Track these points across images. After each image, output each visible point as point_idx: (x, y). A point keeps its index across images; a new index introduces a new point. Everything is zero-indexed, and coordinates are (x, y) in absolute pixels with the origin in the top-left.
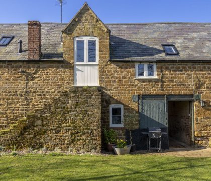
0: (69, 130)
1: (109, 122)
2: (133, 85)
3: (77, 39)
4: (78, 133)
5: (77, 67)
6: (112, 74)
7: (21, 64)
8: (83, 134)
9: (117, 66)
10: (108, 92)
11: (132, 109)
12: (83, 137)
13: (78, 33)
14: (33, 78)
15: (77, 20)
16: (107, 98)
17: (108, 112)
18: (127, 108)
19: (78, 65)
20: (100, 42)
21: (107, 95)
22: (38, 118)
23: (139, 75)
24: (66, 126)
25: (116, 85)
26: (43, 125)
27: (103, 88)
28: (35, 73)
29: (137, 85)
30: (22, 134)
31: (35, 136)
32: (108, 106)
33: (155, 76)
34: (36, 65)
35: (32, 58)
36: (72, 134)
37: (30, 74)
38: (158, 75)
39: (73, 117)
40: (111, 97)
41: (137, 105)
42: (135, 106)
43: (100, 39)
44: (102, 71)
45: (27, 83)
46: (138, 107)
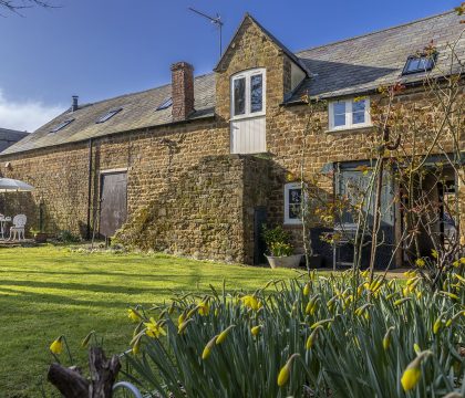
0: (200, 223)
1: (282, 215)
2: (324, 145)
3: (234, 78)
4: (211, 228)
5: (234, 124)
6: (287, 129)
7: (164, 130)
8: (219, 231)
9: (296, 112)
10: (281, 162)
11: (322, 190)
12: (218, 235)
13: (237, 68)
14: (178, 150)
15: (233, 46)
16: (278, 172)
17: (282, 197)
18: (313, 189)
19: (236, 121)
20: (268, 76)
21: (278, 166)
22: (162, 205)
23: (336, 124)
24: (195, 218)
25: (293, 147)
26: (167, 216)
27: (272, 155)
28: (180, 142)
29: (331, 144)
30: (144, 228)
31: (159, 233)
32: (281, 187)
33: (368, 123)
34: (182, 129)
35: (176, 120)
36: (203, 230)
37: (174, 143)
38: (373, 119)
39: (204, 202)
40: (285, 171)
41: (331, 182)
42: (326, 185)
43: (268, 71)
44: (271, 126)
45: (171, 158)
46: (334, 185)
